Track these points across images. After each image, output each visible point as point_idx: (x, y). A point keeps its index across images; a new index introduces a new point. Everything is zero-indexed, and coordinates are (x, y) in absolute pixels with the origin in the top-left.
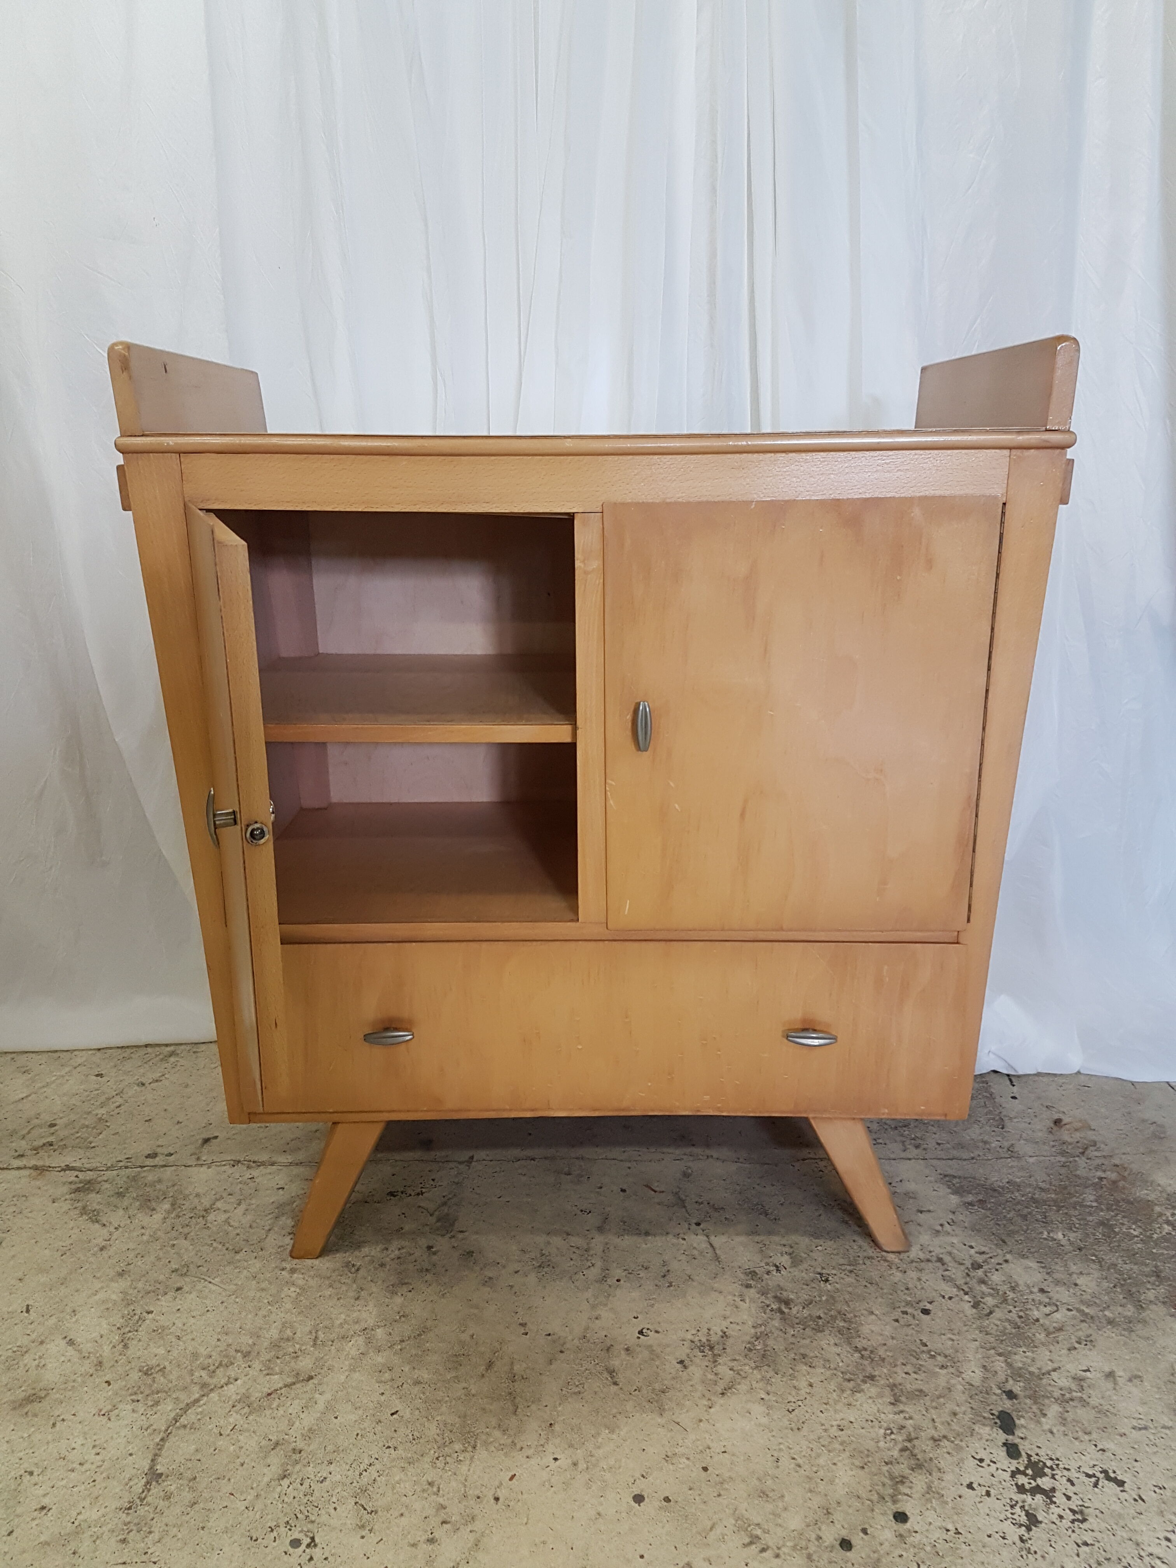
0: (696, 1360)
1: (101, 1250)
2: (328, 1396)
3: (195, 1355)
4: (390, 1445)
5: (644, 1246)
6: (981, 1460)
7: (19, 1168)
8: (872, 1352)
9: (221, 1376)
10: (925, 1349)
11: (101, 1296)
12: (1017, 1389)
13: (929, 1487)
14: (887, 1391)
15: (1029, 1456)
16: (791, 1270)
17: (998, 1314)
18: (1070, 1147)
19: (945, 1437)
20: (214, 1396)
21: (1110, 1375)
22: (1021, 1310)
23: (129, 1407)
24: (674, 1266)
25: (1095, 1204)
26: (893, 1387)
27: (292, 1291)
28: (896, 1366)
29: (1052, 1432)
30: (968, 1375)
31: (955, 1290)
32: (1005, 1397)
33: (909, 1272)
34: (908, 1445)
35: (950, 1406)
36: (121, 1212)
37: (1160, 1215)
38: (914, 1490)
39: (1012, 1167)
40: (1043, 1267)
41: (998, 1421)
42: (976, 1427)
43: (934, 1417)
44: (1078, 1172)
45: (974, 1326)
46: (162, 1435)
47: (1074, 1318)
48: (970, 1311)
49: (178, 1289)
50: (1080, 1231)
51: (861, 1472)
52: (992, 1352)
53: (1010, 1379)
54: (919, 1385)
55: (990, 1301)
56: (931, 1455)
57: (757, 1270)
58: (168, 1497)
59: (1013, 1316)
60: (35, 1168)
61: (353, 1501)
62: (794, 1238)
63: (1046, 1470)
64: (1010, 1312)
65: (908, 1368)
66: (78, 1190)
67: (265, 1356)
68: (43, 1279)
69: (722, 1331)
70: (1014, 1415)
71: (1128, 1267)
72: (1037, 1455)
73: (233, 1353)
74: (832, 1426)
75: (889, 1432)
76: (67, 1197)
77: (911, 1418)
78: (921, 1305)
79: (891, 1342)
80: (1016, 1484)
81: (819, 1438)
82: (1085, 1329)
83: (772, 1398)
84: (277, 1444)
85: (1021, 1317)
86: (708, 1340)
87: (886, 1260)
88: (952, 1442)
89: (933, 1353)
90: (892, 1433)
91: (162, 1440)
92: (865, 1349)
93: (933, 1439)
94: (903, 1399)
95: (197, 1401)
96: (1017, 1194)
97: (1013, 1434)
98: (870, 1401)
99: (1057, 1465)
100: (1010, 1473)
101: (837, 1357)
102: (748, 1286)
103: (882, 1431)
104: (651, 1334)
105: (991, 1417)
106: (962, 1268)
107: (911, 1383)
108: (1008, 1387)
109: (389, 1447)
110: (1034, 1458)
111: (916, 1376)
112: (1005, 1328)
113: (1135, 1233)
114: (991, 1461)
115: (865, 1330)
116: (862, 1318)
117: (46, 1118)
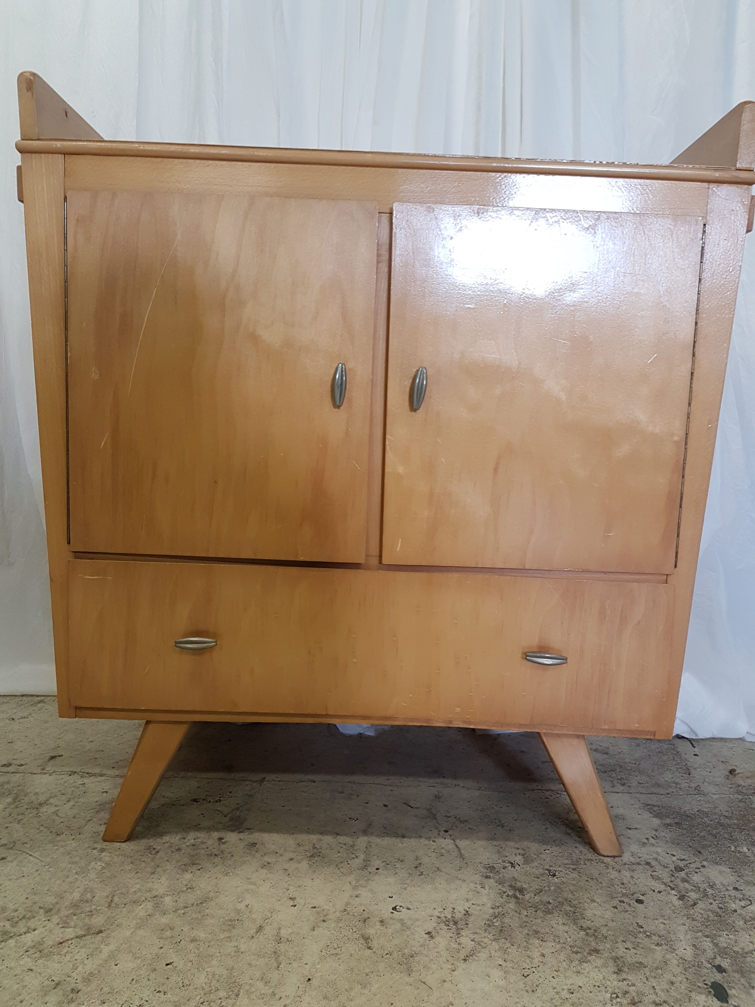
0: (443, 932)
2: (112, 947)
4: (160, 989)
5: (401, 845)
8: (595, 931)
9: (22, 927)
10: (641, 930)
12: (725, 964)
14: (611, 963)
16: (525, 866)
17: (701, 905)
18: (744, 789)
19: (665, 1002)
20: (12, 942)
22: (720, 903)
24: (425, 860)
26: (615, 959)
27: (99, 865)
28: (617, 942)
30: (680, 952)
31: (663, 886)
32: (715, 970)
33: (623, 872)
35: (668, 976)
39: (700, 801)
40: (734, 872)
41: (711, 990)
42: (693, 995)
43: (654, 984)
45: (682, 914)
48: (677, 903)
52: (700, 934)
53: (718, 956)
54: (638, 958)
55: (693, 896)
57: (495, 865)
59: (715, 906)
62: (526, 844)
64: (711, 904)
65: (629, 945)
67: (64, 912)
69: (464, 910)
70: (725, 985)
73: (37, 909)
74: (563, 990)
75: (615, 996)
77: (633, 985)
78: (636, 896)
79: (611, 924)
81: (552, 999)
83: (509, 964)
84: (58, 984)
85: (721, 908)
86: (452, 917)
87: (603, 862)
89: (648, 934)
90: (617, 997)
92: (590, 929)
94: (625, 969)
96: (706, 820)
97: (728, 1003)
98: (597, 970)
101: (565, 934)
102: (487, 877)
103: (608, 995)
104: (404, 910)
105: (705, 986)
106: (667, 870)
107: (631, 957)
108: (717, 962)
109: (159, 992)
111: (635, 951)
112: (708, 916)
115: (589, 913)
116: (586, 905)
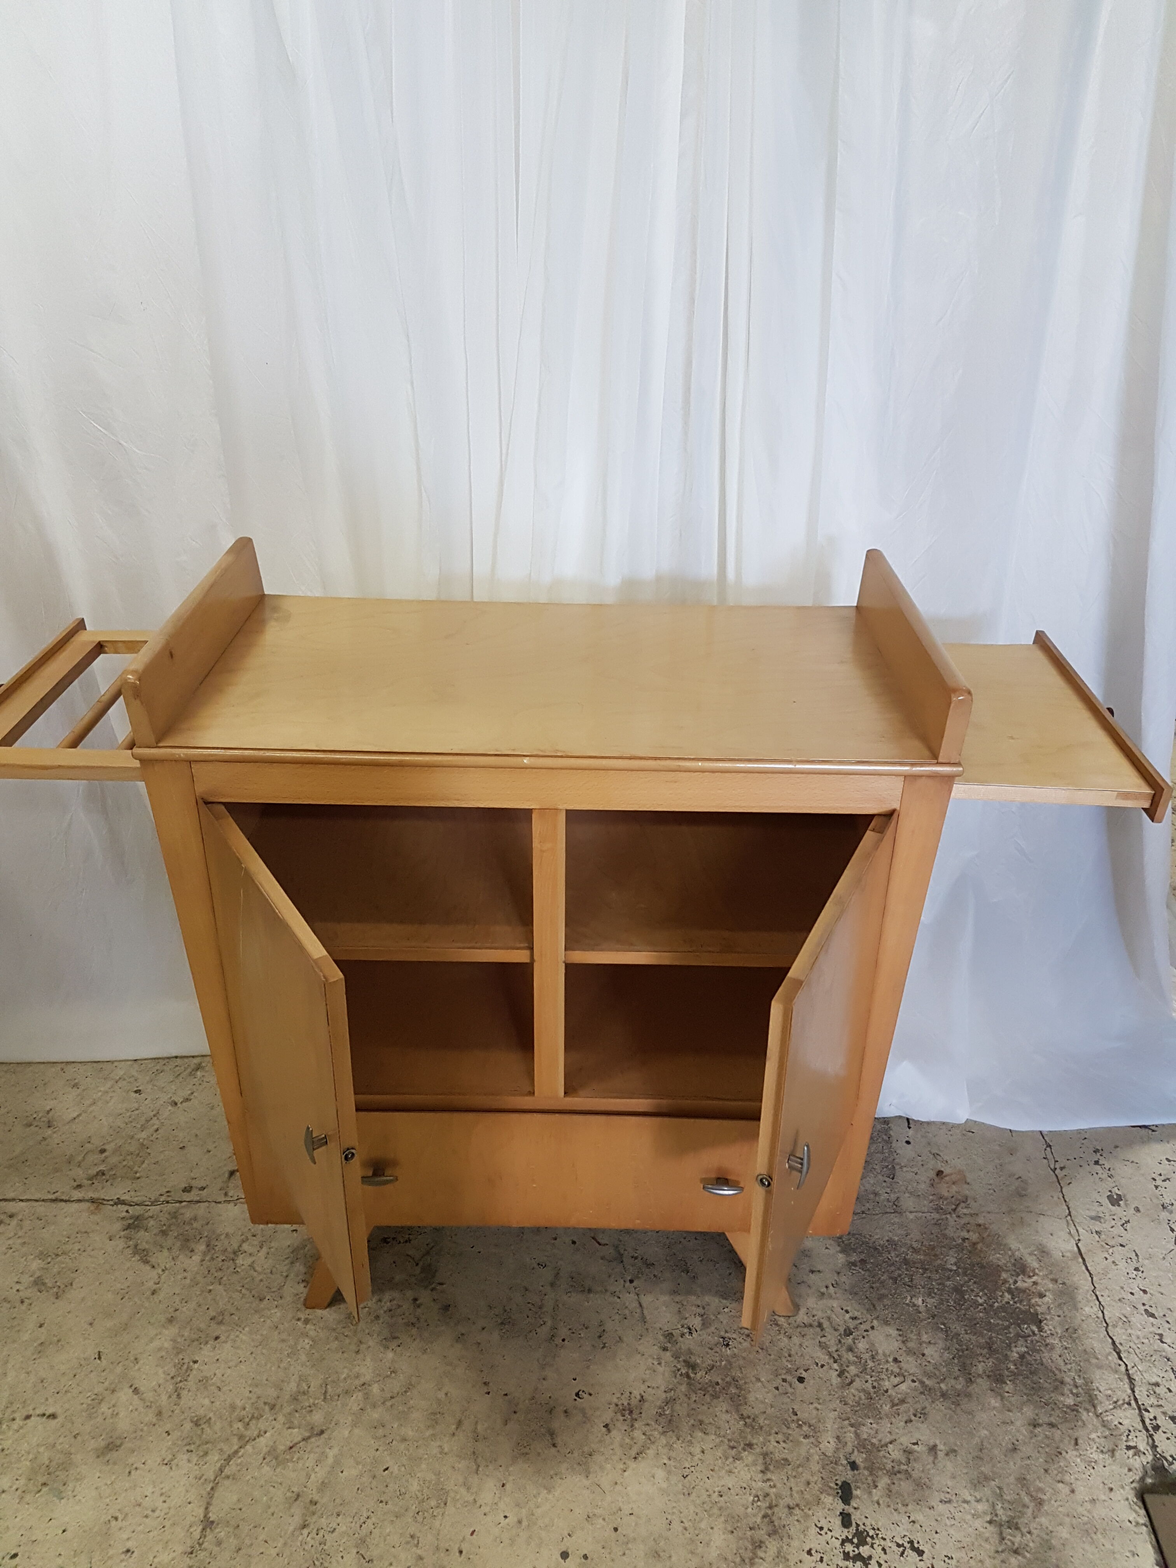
0: (618, 1424)
1: (153, 1294)
2: (335, 1451)
3: (233, 1407)
4: (382, 1499)
5: (586, 1304)
6: (821, 1528)
7: (79, 1201)
8: (754, 1419)
9: (252, 1432)
10: (795, 1418)
11: (156, 1343)
12: (859, 1461)
13: (779, 1552)
14: (761, 1460)
15: (858, 1525)
16: (701, 1333)
17: (858, 1383)
18: (945, 1202)
19: (797, 1505)
21: (933, 1449)
22: (875, 1381)
23: (185, 1457)
24: (609, 1326)
25: (954, 1268)
26: (765, 1455)
27: (307, 1343)
28: (770, 1435)
29: (878, 1503)
30: (824, 1445)
31: (827, 1357)
32: (849, 1468)
33: (794, 1338)
34: (769, 1512)
35: (806, 1476)
36: (165, 1252)
37: (1005, 1281)
38: (768, 1554)
40: (900, 1335)
41: (840, 1491)
42: (822, 1496)
43: (792, 1485)
44: (947, 1232)
45: (837, 1396)
46: (211, 1485)
47: (915, 1389)
48: (836, 1380)
49: (216, 1339)
50: (937, 1297)
51: (730, 1536)
52: (847, 1422)
53: (855, 1450)
54: (786, 1454)
55: (853, 1370)
56: (785, 1523)
57: (673, 1332)
58: (219, 1543)
59: (868, 1386)
60: (93, 1201)
61: (355, 1551)
62: (707, 1298)
63: (869, 1539)
66: (129, 1227)
68: (110, 1324)
69: (640, 1394)
70: (853, 1486)
71: (967, 1337)
72: (864, 1524)
74: (714, 1492)
75: (756, 1499)
76: (122, 1233)
77: (775, 1486)
78: (799, 1372)
79: (770, 1411)
80: (844, 1552)
81: (703, 1503)
82: (922, 1402)
83: (672, 1463)
84: (298, 1495)
85: (874, 1387)
86: (629, 1404)
87: (777, 1325)
88: (803, 1510)
89: (800, 1423)
90: (759, 1500)
91: (212, 1489)
92: (749, 1417)
93: (789, 1507)
94: (771, 1467)
95: (236, 1452)
96: (893, 1254)
97: (849, 1504)
98: (746, 1469)
99: (877, 1535)
100: (840, 1540)
101: (727, 1425)
102: (665, 1349)
103: (752, 1498)
104: (586, 1396)
105: (836, 1487)
106: (837, 1334)
107: (779, 1451)
108: (853, 1458)
110: (861, 1528)
111: (784, 1445)
112: (860, 1398)
113: (980, 1301)
114: (829, 1530)
115: (751, 1398)
116: (751, 1385)
117: (97, 1142)
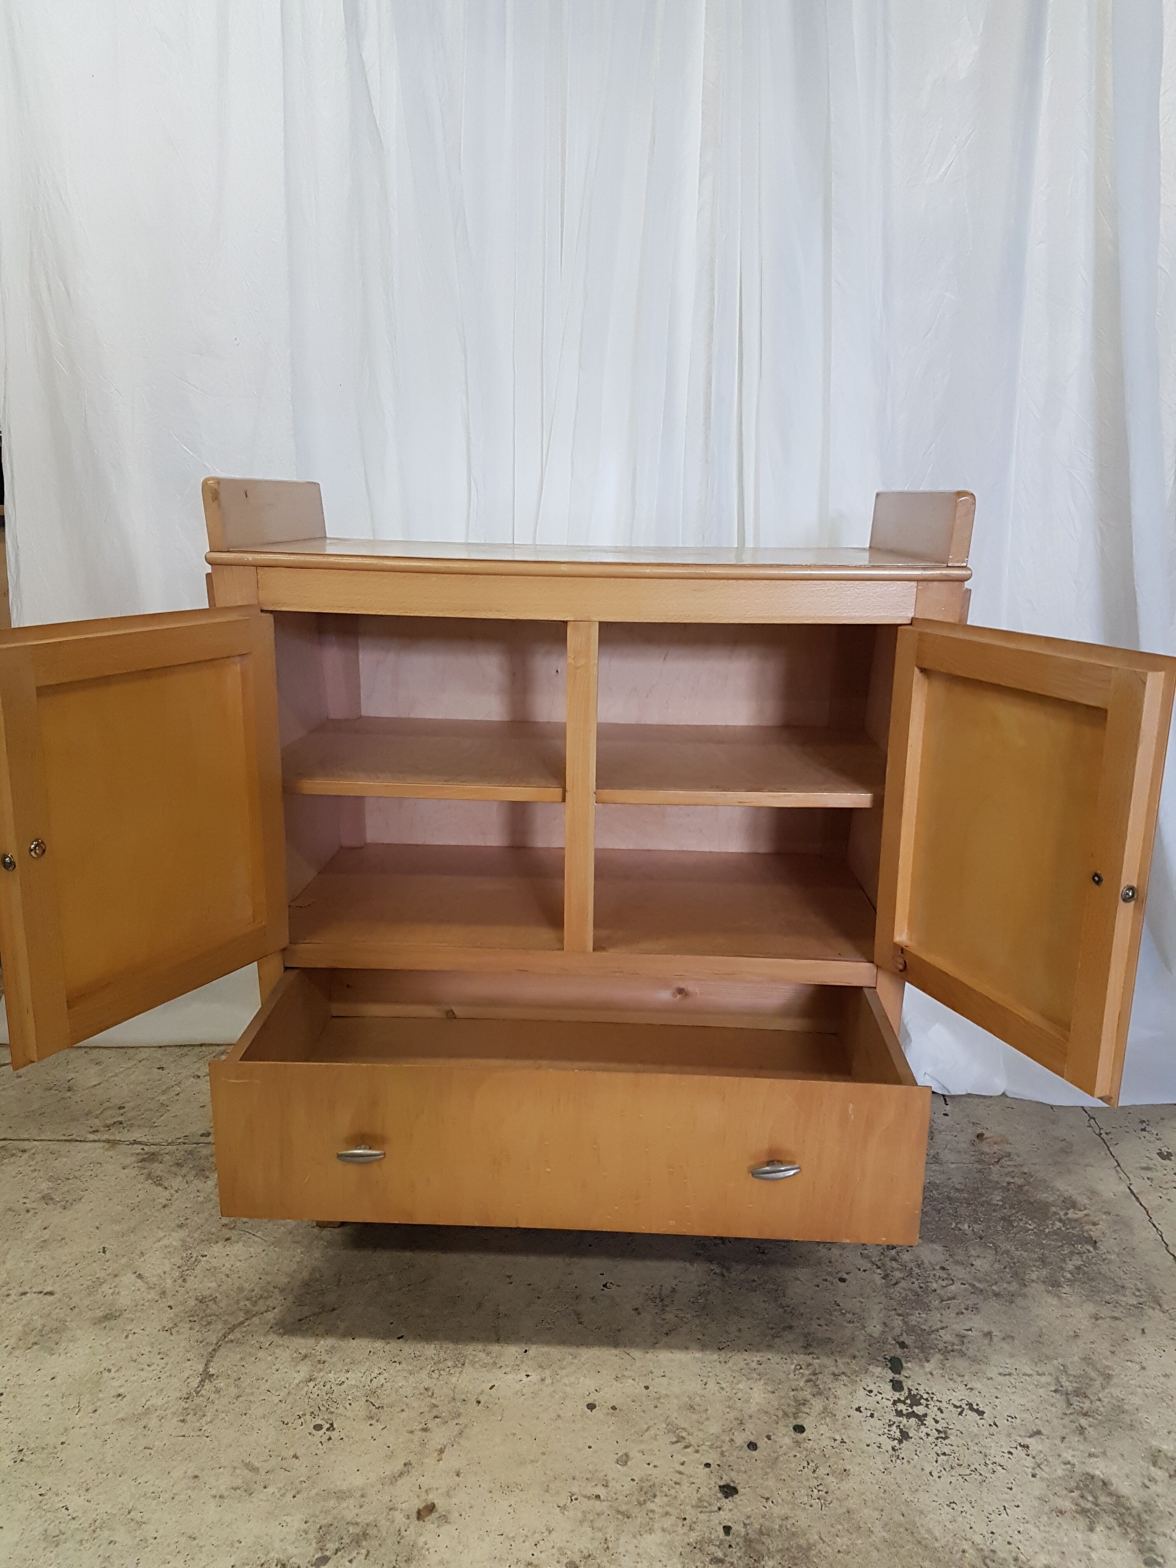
0: (649, 1308)
1: (164, 1207)
2: (346, 1322)
3: (241, 1289)
4: (396, 1360)
6: (871, 1391)
7: (94, 1141)
8: (793, 1308)
9: (261, 1306)
10: (838, 1308)
11: (165, 1242)
12: (908, 1342)
13: (825, 1408)
14: (802, 1339)
15: (910, 1390)
17: (903, 1284)
18: (987, 1157)
19: (843, 1373)
20: (255, 1320)
21: (988, 1334)
22: (922, 1283)
23: (188, 1325)
25: (1001, 1203)
26: (807, 1335)
28: (811, 1320)
29: (932, 1374)
30: (870, 1329)
31: (870, 1265)
32: (898, 1346)
33: (834, 1250)
34: (813, 1378)
36: (180, 1179)
37: (1055, 1213)
38: (812, 1410)
39: (935, 1171)
40: (947, 1251)
41: (888, 1364)
42: (871, 1368)
43: (838, 1360)
44: (991, 1177)
45: (882, 1293)
46: (213, 1346)
47: (966, 1290)
48: (880, 1282)
49: (227, 1239)
50: (984, 1224)
51: (771, 1395)
52: (893, 1312)
53: (904, 1333)
54: (828, 1334)
55: (898, 1274)
56: (830, 1386)
58: (218, 1391)
59: (915, 1285)
60: (108, 1141)
61: (364, 1399)
63: (923, 1401)
64: (913, 1283)
65: (822, 1322)
66: (143, 1160)
67: (297, 1291)
68: (117, 1228)
69: (671, 1287)
70: (902, 1359)
71: (1018, 1253)
72: (917, 1390)
73: (271, 1288)
74: (753, 1361)
75: (799, 1367)
76: (135, 1165)
78: (840, 1275)
79: (810, 1302)
80: (896, 1410)
81: (741, 1370)
82: (973, 1299)
83: (707, 1338)
84: (306, 1356)
85: (921, 1287)
86: (659, 1294)
88: (849, 1377)
89: (844, 1311)
90: (801, 1368)
91: (214, 1350)
92: (788, 1306)
93: (834, 1374)
94: (814, 1344)
95: (242, 1323)
96: (935, 1193)
97: (900, 1373)
98: (787, 1344)
99: (932, 1398)
100: (892, 1401)
101: (764, 1311)
102: (697, 1255)
103: (793, 1367)
104: (614, 1287)
105: (884, 1360)
106: (879, 1248)
107: (821, 1333)
108: (901, 1339)
109: (393, 1362)
110: (914, 1392)
111: (827, 1328)
112: (907, 1295)
113: (1031, 1227)
114: (879, 1392)
117: (118, 1102)
